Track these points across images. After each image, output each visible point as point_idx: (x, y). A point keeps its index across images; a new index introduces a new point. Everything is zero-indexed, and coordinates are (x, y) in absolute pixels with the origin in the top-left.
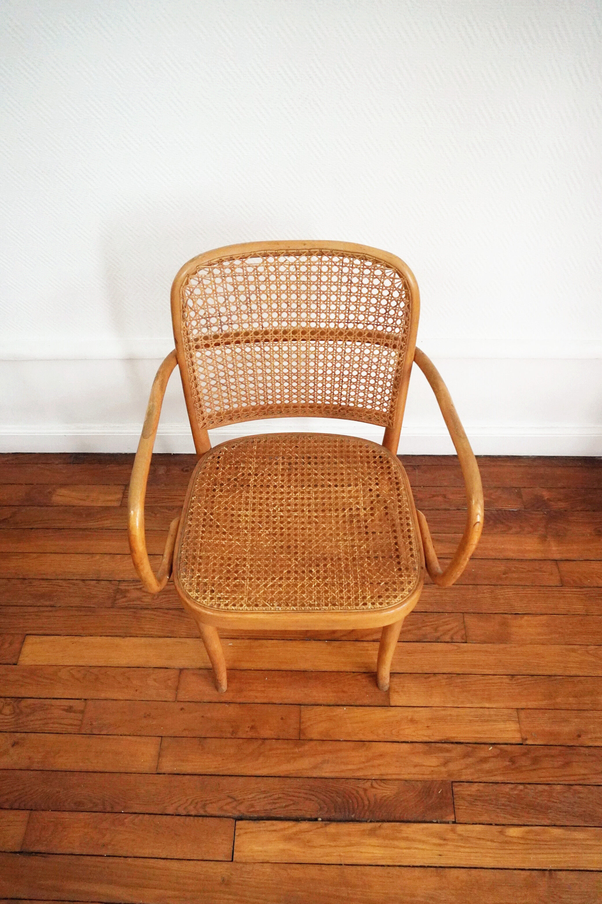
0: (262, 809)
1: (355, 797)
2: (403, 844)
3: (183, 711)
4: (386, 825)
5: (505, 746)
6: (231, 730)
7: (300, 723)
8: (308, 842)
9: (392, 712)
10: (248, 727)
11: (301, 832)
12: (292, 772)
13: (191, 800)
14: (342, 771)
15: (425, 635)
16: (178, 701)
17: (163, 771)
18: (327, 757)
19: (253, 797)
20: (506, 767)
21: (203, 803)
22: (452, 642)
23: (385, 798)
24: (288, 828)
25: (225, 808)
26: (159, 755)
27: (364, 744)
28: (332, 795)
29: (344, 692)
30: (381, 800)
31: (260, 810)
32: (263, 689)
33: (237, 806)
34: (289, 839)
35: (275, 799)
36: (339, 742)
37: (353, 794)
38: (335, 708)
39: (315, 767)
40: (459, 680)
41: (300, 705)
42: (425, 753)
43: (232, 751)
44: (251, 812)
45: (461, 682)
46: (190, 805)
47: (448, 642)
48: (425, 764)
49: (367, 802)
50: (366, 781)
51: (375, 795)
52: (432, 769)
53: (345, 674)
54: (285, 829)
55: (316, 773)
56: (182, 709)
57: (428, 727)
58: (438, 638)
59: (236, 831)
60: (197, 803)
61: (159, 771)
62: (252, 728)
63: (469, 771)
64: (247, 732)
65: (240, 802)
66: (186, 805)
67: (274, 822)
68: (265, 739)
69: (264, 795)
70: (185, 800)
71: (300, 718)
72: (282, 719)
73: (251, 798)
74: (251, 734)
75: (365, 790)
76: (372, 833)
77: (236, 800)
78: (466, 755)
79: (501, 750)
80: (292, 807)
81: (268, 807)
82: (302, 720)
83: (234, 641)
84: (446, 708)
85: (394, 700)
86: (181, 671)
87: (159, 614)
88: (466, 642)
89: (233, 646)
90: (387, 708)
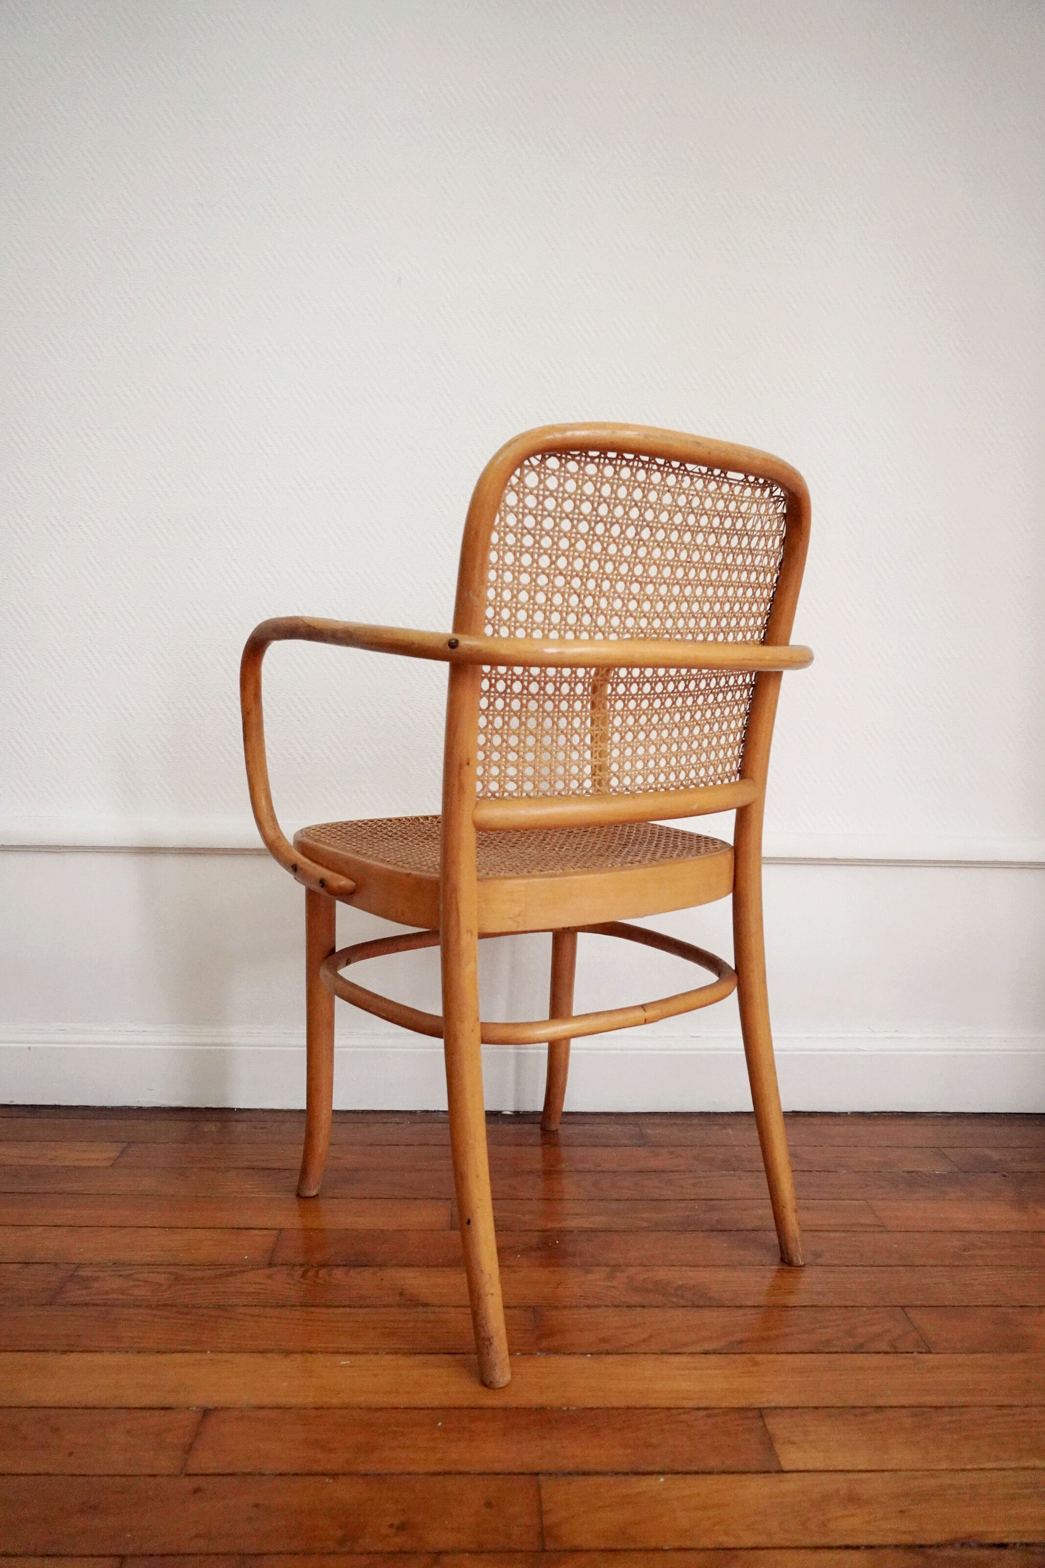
3: (199, 1495)
6: (340, 1533)
7: (541, 1513)
9: (790, 1484)
10: (391, 1526)
15: (828, 1340)
16: (189, 1475)
22: (895, 1351)
29: (650, 1445)
32: (432, 1444)
36: (661, 1553)
38: (634, 1479)
40: (946, 1419)
41: (537, 1474)
45: (951, 1422)
47: (887, 1353)
53: (648, 1411)
56: (196, 1491)
57: (902, 1512)
58: (862, 1345)
62: (402, 1528)
64: (387, 1536)
68: (440, 1553)
71: (540, 1501)
72: (488, 1505)
74: (399, 1541)
82: (545, 1507)
83: (353, 1357)
84: (932, 1473)
85: (790, 1458)
86: (206, 1412)
87: (166, 1313)
88: (930, 1353)
89: (350, 1367)
90: (775, 1477)
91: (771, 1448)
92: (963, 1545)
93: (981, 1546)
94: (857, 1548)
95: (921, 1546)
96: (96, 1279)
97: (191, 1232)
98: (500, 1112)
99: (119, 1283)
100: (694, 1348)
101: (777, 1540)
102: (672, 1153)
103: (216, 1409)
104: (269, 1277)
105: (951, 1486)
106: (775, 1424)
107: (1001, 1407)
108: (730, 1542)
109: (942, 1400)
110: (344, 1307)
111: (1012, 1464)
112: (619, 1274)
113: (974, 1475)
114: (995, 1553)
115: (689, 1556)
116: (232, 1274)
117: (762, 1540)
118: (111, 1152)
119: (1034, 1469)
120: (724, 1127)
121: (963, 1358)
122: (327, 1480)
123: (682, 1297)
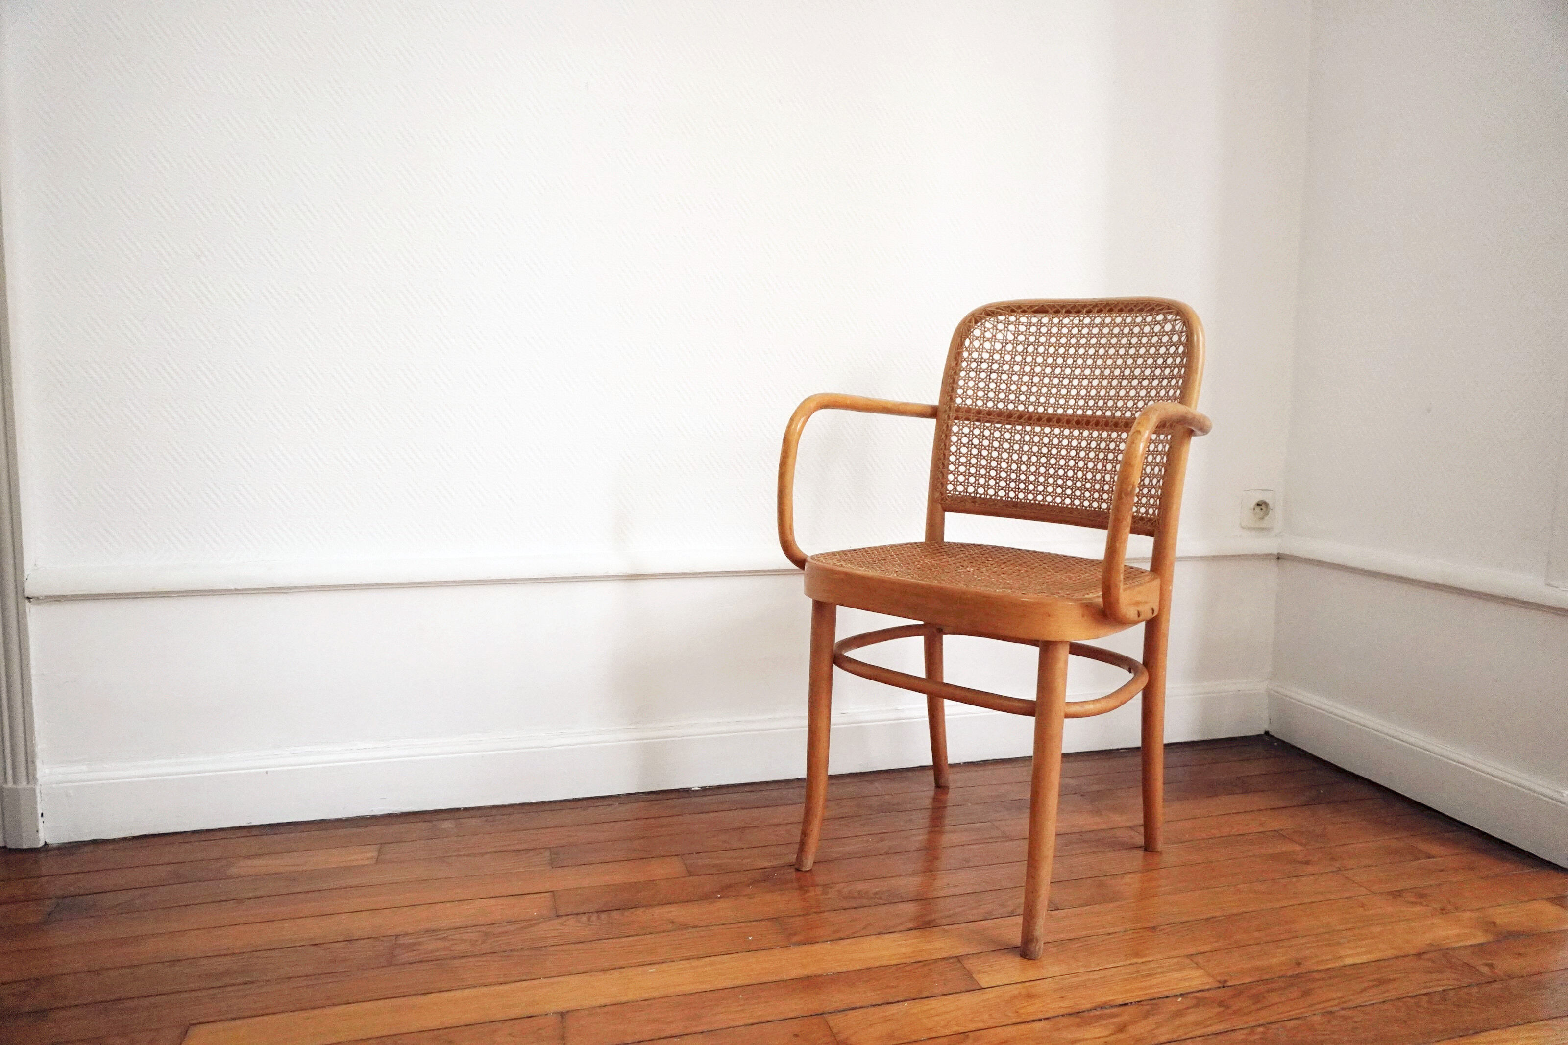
5: (1200, 993)
9: (990, 995)
15: (990, 913)
20: (1218, 1014)
38: (885, 1007)
42: (1078, 1025)
48: (1086, 1037)
58: (1013, 911)
63: (1163, 1030)
78: (1147, 1015)
79: (1196, 998)
82: (835, 1031)
83: (657, 966)
84: (1076, 975)
85: (984, 980)
86: (562, 1015)
87: (489, 958)
88: (1058, 910)
89: (656, 972)
90: (980, 992)
91: (971, 977)
92: (1102, 1008)
93: (1112, 1007)
94: (1040, 1020)
95: (1078, 1013)
96: (420, 944)
97: (477, 902)
98: (690, 789)
99: (441, 944)
100: (900, 928)
101: (990, 1024)
102: (838, 804)
103: (568, 1012)
104: (562, 924)
105: (1089, 980)
106: (969, 964)
107: (1109, 934)
108: (961, 1029)
109: (1072, 936)
110: (632, 936)
111: (1121, 963)
112: (830, 890)
113: (1101, 972)
114: (1122, 1008)
115: (939, 1040)
116: (531, 926)
117: (981, 1025)
118: (371, 853)
119: (1137, 963)
120: (872, 782)
121: (1077, 910)
122: (676, 1040)
123: (881, 898)
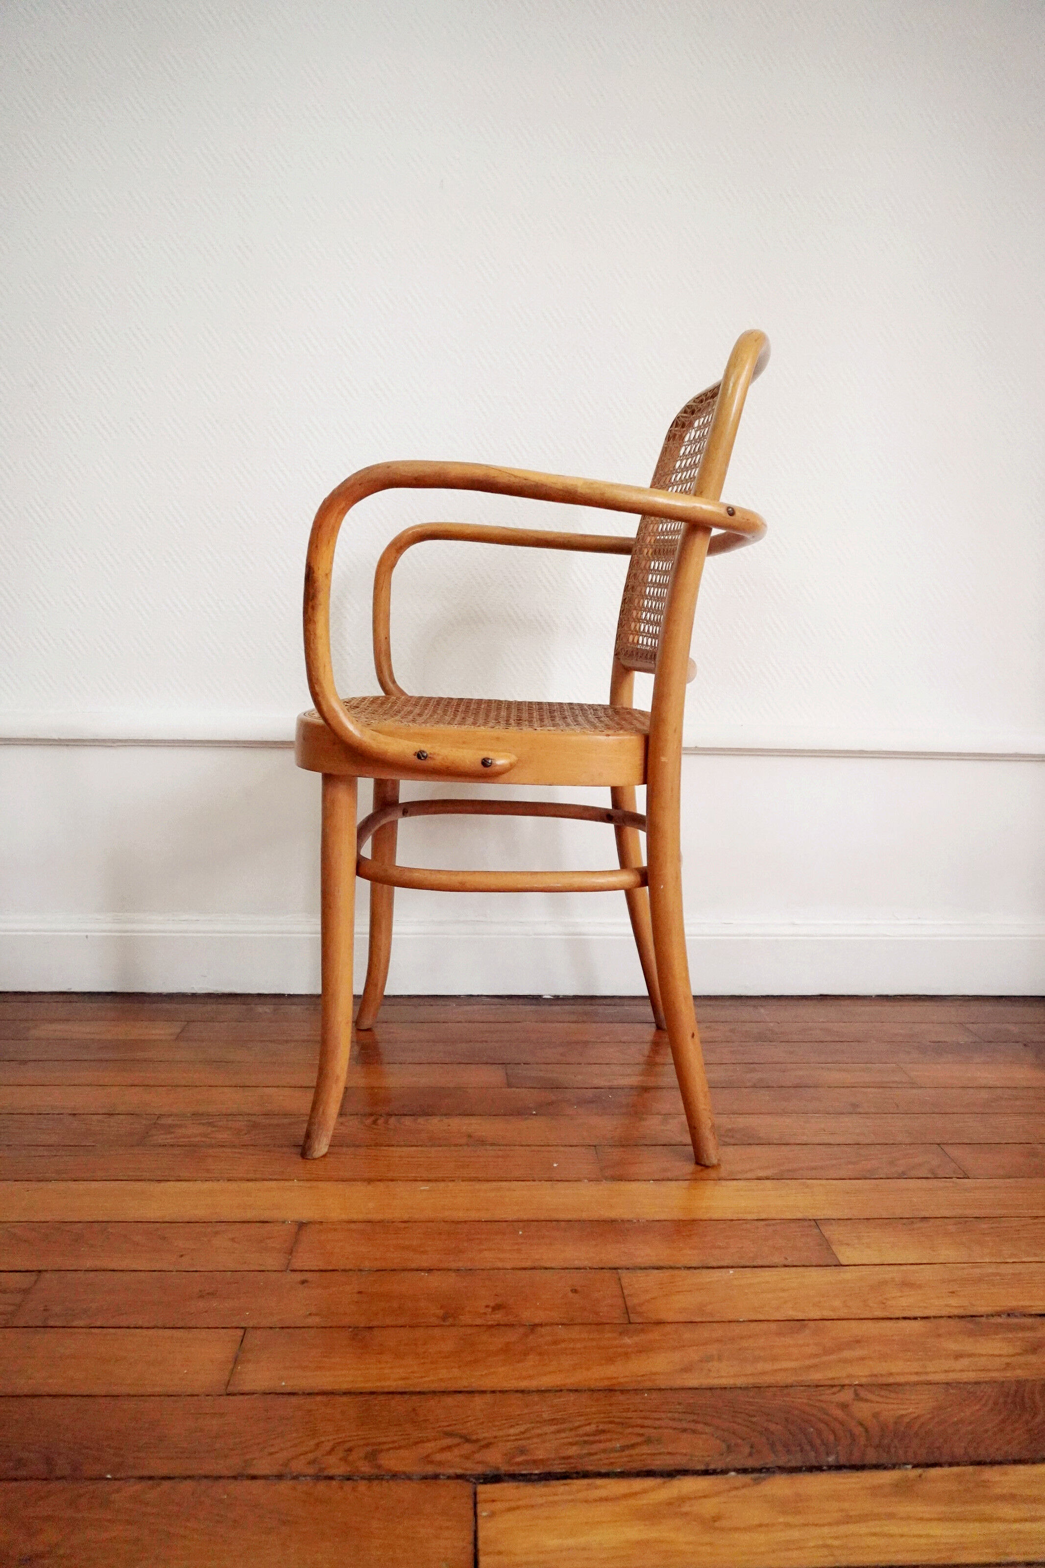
0: (553, 1456)
1: (821, 1421)
2: (1007, 1510)
3: (305, 1284)
4: (934, 1472)
6: (441, 1312)
7: (624, 1297)
8: (716, 1518)
9: (850, 1274)
10: (487, 1306)
11: (683, 1499)
12: (622, 1380)
13: (331, 1444)
14: (764, 1373)
15: (872, 1171)
16: (295, 1271)
17: (247, 1388)
18: (713, 1349)
19: (523, 1433)
21: (369, 1449)
22: (935, 1177)
23: (907, 1420)
24: (644, 1491)
25: (438, 1457)
26: (236, 1361)
27: (805, 1326)
28: (754, 1419)
29: (717, 1247)
30: (896, 1423)
31: (548, 1459)
32: (516, 1247)
33: (474, 1452)
34: (652, 1516)
35: (587, 1435)
36: (738, 1324)
37: (813, 1415)
38: (707, 1272)
39: (687, 1369)
40: (986, 1226)
41: (616, 1268)
43: (448, 1346)
44: (519, 1464)
45: (990, 1228)
46: (330, 1453)
47: (928, 1178)
49: (858, 1430)
50: (835, 1389)
51: (876, 1415)
52: (1008, 1360)
54: (634, 1495)
55: (693, 1380)
56: (303, 1282)
57: (952, 1292)
58: (903, 1173)
59: (479, 1506)
60: (350, 1450)
61: (231, 1389)
62: (497, 1308)
64: (485, 1314)
65: (482, 1443)
66: (318, 1454)
67: (599, 1482)
68: (535, 1325)
69: (554, 1428)
70: (312, 1443)
71: (622, 1288)
72: (574, 1291)
73: (514, 1435)
74: (496, 1317)
75: (844, 1406)
76: (903, 1490)
77: (468, 1441)
80: (645, 1449)
81: (573, 1451)
82: (627, 1292)
83: (431, 1184)
84: (978, 1264)
85: (845, 1255)
86: (302, 1225)
88: (968, 1178)
89: (430, 1191)
90: (837, 1269)
91: (829, 1248)
92: (1009, 1315)
93: (1023, 1314)
94: (915, 1318)
95: (972, 1315)
96: (180, 1126)
97: (262, 1090)
99: (202, 1129)
101: (842, 1314)
103: (310, 1222)
104: (342, 1124)
105: (995, 1274)
106: (831, 1231)
107: (1037, 1217)
108: (798, 1314)
109: (983, 1212)
110: (416, 1145)
113: (1015, 1266)
115: (763, 1325)
117: (828, 1314)
118: (174, 1028)
120: (756, 1007)
122: (423, 1274)
